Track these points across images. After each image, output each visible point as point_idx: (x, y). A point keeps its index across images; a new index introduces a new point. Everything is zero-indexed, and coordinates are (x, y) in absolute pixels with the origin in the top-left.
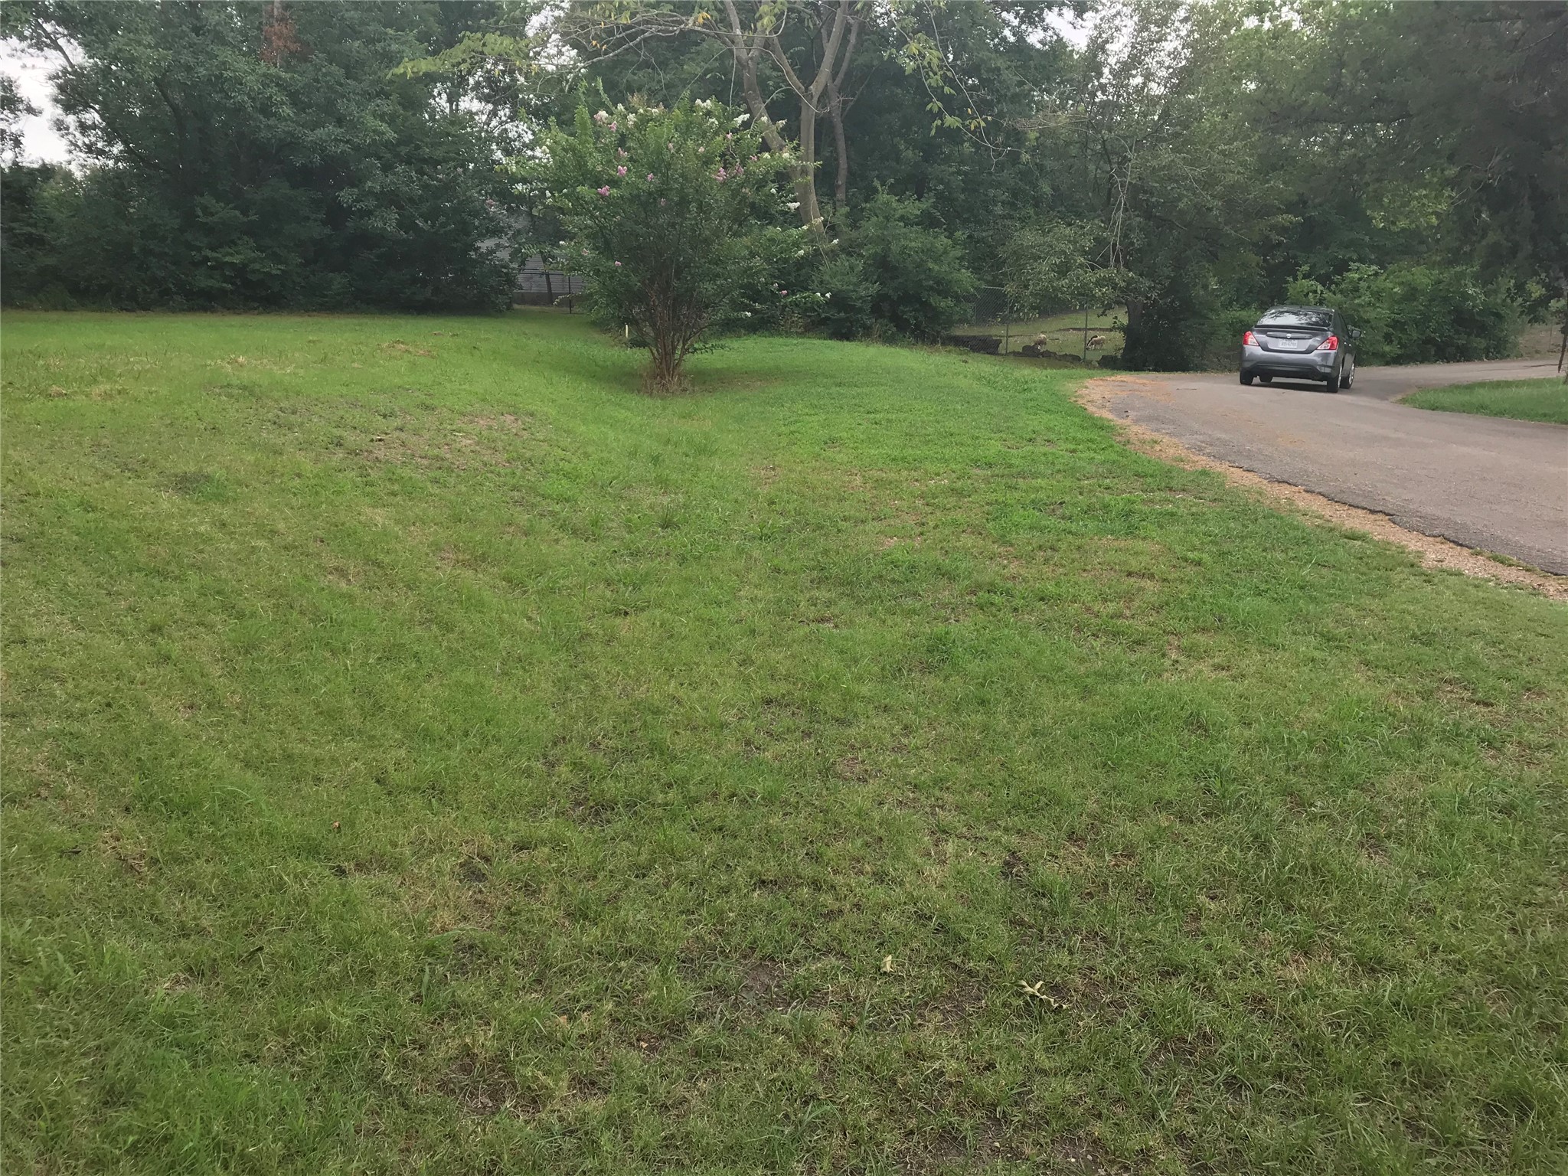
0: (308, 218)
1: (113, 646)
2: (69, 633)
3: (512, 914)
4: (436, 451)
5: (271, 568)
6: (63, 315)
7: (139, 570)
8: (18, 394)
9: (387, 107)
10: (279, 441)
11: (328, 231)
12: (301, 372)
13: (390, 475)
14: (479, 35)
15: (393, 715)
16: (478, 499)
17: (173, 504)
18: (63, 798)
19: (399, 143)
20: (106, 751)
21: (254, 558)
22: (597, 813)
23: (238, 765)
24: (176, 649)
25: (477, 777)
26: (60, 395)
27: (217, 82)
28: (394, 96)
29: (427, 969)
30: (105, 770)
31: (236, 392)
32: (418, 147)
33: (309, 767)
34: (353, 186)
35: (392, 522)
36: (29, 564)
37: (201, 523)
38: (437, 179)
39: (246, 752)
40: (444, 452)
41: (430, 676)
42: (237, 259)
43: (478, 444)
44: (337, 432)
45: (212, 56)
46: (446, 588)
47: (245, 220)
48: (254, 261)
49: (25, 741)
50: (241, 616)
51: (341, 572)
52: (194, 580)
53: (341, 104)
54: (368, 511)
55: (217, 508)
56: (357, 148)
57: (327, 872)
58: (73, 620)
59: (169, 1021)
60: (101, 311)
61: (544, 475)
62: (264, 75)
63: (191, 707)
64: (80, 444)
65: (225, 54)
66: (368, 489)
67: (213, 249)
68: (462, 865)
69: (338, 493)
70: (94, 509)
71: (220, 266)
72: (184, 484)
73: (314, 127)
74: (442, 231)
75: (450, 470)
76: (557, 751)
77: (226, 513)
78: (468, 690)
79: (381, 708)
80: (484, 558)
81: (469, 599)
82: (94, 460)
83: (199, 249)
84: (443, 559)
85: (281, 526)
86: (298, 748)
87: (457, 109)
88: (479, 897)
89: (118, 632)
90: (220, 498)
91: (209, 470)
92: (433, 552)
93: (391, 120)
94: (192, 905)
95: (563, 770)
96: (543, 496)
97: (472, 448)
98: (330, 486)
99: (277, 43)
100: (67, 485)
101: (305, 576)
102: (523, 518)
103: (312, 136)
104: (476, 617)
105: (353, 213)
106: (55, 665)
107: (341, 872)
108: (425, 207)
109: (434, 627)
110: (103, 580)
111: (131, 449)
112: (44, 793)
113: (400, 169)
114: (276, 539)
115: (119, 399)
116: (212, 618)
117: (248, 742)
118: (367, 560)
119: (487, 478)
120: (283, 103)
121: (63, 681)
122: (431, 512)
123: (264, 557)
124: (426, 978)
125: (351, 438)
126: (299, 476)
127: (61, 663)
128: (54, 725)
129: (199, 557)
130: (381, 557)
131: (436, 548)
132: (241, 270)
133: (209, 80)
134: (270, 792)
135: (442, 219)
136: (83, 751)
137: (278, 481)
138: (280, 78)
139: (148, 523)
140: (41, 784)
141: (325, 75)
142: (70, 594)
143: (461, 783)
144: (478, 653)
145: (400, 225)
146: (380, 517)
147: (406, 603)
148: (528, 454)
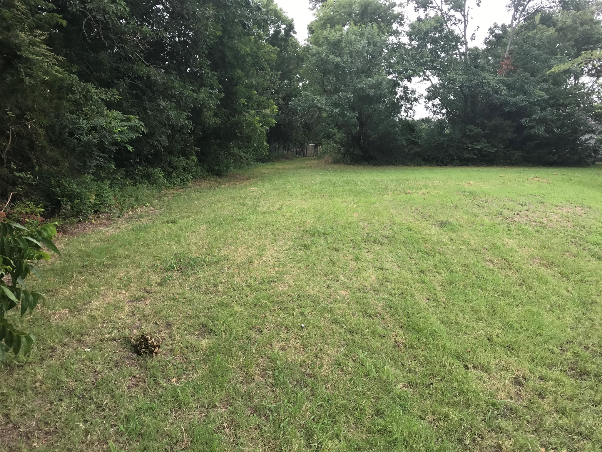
0: (508, 131)
1: (407, 275)
2: (396, 269)
3: (531, 403)
4: (541, 220)
5: (465, 256)
6: (419, 168)
7: (421, 251)
8: (398, 192)
9: (545, 85)
10: (478, 212)
11: (515, 135)
12: (493, 188)
13: (519, 227)
14: (590, 51)
15: (500, 317)
16: (555, 240)
17: (436, 231)
18: (384, 319)
19: (549, 99)
20: (399, 308)
21: (460, 252)
22: (580, 376)
23: (439, 321)
24: (427, 279)
25: (528, 347)
26: (409, 193)
27: (481, 84)
28: (550, 81)
29: (491, 411)
30: (397, 313)
31: (467, 194)
32: (558, 100)
33: (464, 328)
34: (528, 117)
35: (515, 245)
36: (389, 246)
37: (444, 238)
38: (566, 112)
39: (443, 318)
40: (544, 220)
41: (518, 305)
42: (479, 147)
43: (561, 218)
44: (501, 210)
45: (480, 75)
46: (533, 273)
47: (484, 133)
48: (486, 147)
49: (377, 299)
50: (451, 272)
51: (492, 262)
52: (438, 257)
53: (526, 87)
54: (507, 240)
55: (450, 233)
56: (530, 103)
57: (461, 366)
58: (398, 265)
59: (399, 397)
60: (431, 166)
61: (590, 233)
62: (498, 80)
63: (428, 299)
64: (412, 209)
65: (485, 74)
66: (509, 232)
67: (471, 144)
68: (515, 379)
69: (497, 232)
70: (411, 230)
71: (473, 149)
72: (442, 224)
73: (515, 96)
74: (565, 133)
75: (545, 228)
76: (568, 346)
77: (453, 235)
78: (533, 314)
79: (496, 314)
80: (552, 263)
81: (542, 278)
82: (415, 214)
83: (466, 144)
84: (534, 262)
85: (472, 242)
86: (461, 321)
87: (578, 83)
88: (519, 392)
89: (410, 271)
90: (453, 230)
91: (451, 220)
92: (530, 259)
93: (547, 91)
94: (414, 364)
95: (569, 354)
96: (587, 242)
97: (557, 220)
98: (494, 229)
99: (505, 67)
100: (405, 222)
101: (478, 261)
102: (574, 249)
103: (513, 100)
104: (543, 286)
105: (527, 127)
106: (389, 277)
107: (467, 368)
108: (558, 123)
109: (524, 287)
110: (409, 253)
111: (427, 211)
112: (379, 316)
113: (548, 109)
114: (470, 246)
115: (427, 195)
116: (441, 271)
117: (444, 315)
118: (502, 258)
119: (561, 232)
120: (503, 89)
121: (391, 283)
122: (533, 243)
123: (464, 252)
124: (490, 414)
125: (506, 213)
126: (483, 225)
127: (391, 277)
128: (386, 296)
129: (441, 249)
130: (508, 258)
131: (532, 257)
132: (480, 151)
133: (478, 84)
134: (448, 333)
135: (565, 128)
136: (392, 306)
137: (474, 226)
138: (504, 80)
139: (427, 236)
140: (378, 313)
141: (521, 77)
142: (398, 256)
143: (521, 348)
144: (540, 300)
145: (546, 131)
146: (511, 243)
147: (514, 276)
148: (583, 224)
